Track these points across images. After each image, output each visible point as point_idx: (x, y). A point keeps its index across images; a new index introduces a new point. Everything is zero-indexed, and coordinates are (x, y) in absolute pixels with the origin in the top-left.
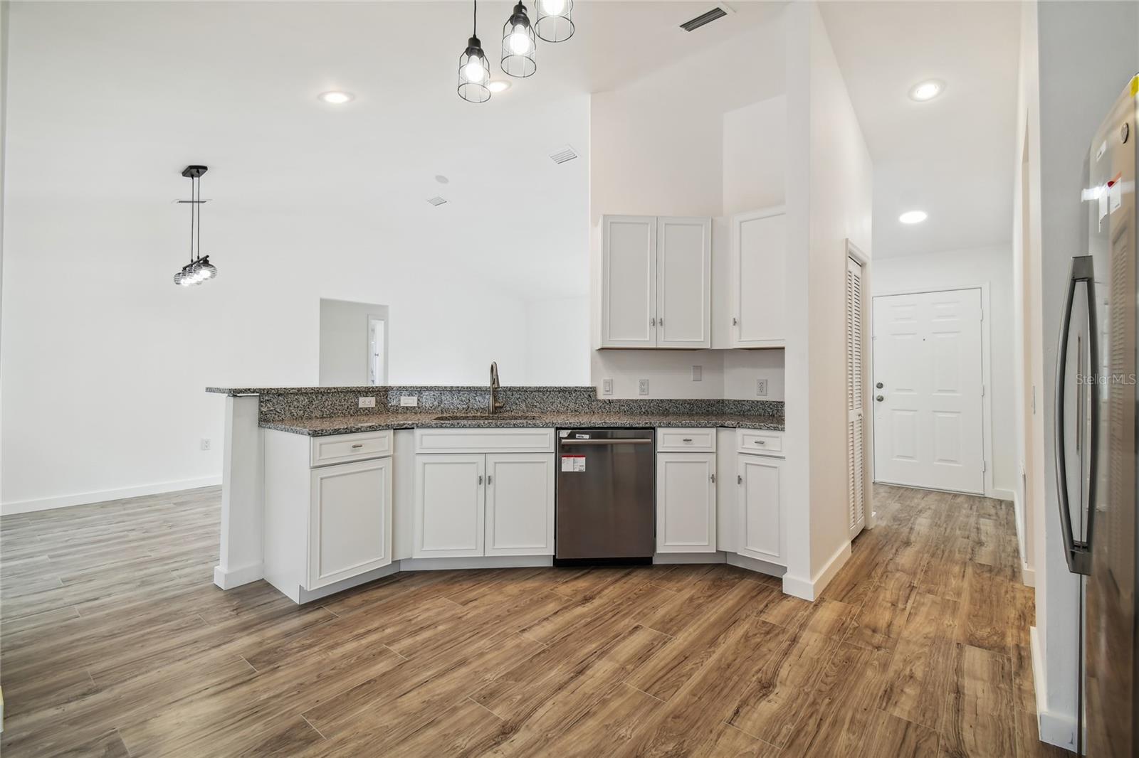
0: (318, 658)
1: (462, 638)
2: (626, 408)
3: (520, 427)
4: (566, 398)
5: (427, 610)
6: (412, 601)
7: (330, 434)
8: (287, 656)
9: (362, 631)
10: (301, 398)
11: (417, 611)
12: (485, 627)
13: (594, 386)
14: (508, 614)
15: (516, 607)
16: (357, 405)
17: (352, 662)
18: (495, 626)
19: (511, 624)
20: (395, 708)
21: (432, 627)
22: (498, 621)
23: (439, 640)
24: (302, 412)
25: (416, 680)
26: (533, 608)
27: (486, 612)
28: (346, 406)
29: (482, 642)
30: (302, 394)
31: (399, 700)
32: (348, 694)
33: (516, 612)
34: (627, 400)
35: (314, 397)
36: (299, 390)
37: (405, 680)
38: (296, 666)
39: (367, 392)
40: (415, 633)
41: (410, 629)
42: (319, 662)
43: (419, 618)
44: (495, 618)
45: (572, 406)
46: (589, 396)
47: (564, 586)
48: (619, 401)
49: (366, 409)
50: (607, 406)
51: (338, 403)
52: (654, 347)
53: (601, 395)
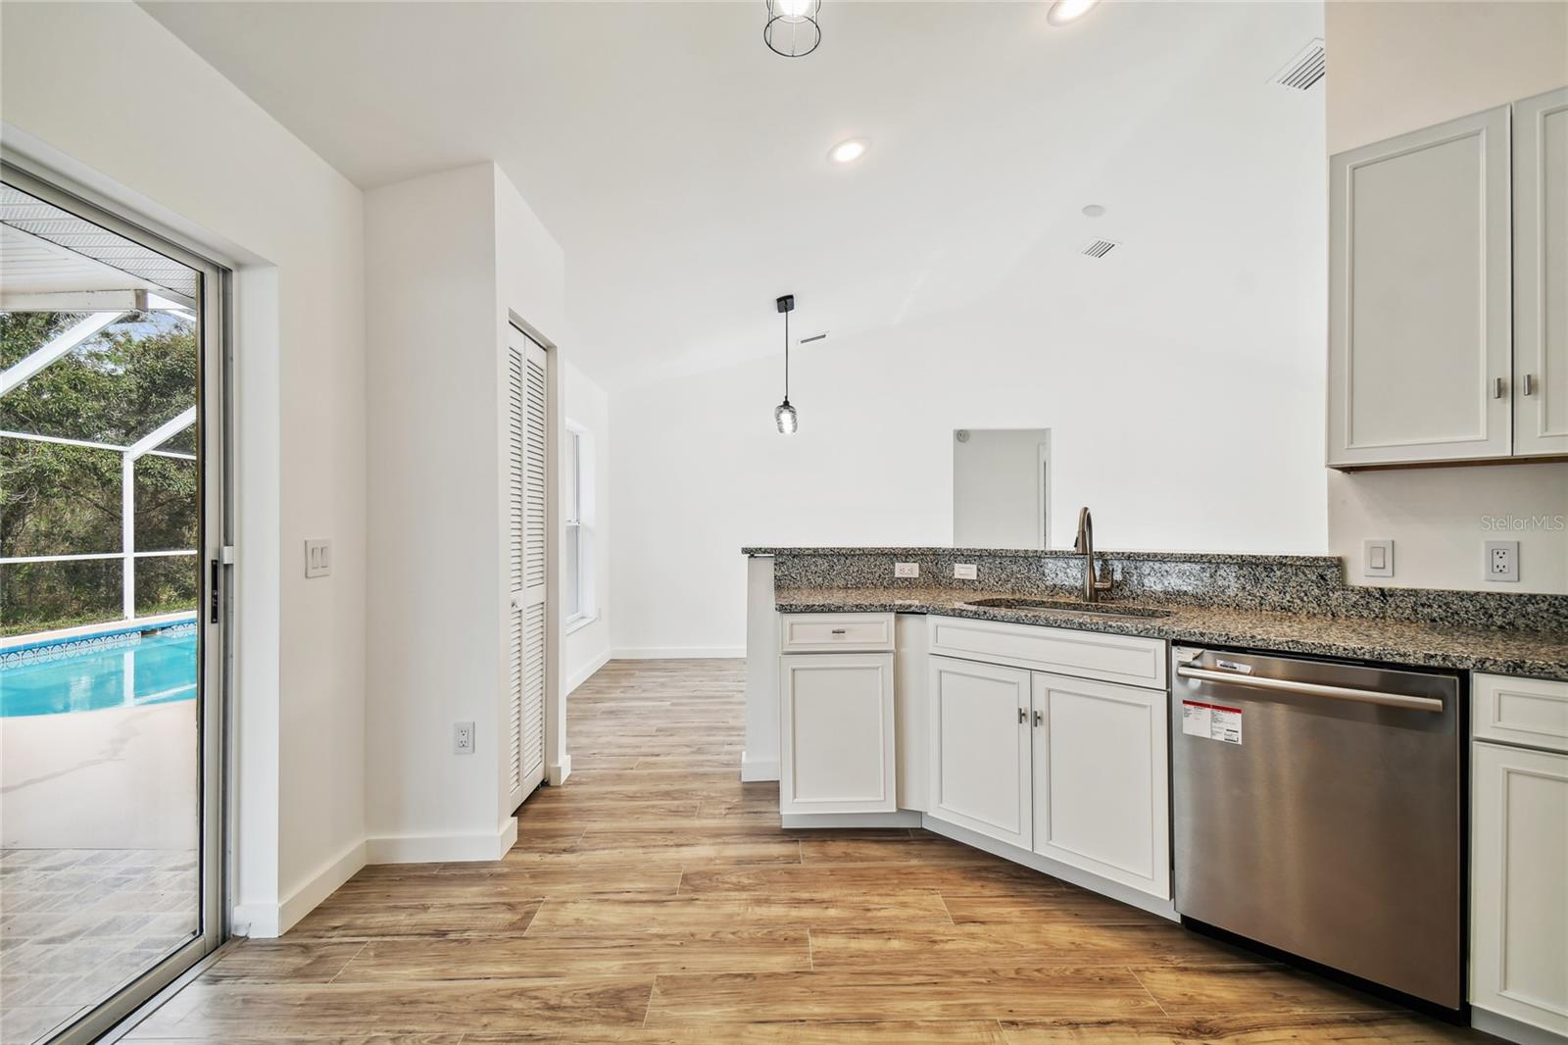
0: (736, 909)
1: (905, 980)
2: (1436, 612)
3: (1092, 630)
4: (1257, 580)
5: (904, 905)
6: (896, 882)
7: (801, 612)
8: (715, 889)
9: (805, 895)
10: (820, 561)
11: (888, 900)
12: (957, 979)
13: (1336, 554)
14: (1013, 975)
15: (1038, 971)
16: (893, 573)
17: (759, 935)
18: (971, 988)
19: (1002, 998)
20: (737, 1036)
21: (886, 936)
22: (984, 980)
23: (874, 963)
24: (821, 579)
25: (795, 1010)
26: (1067, 990)
27: (982, 953)
28: (877, 575)
29: (929, 1004)
30: (820, 555)
31: (751, 1027)
32: (715, 979)
33: (1030, 980)
34: (1440, 594)
35: (835, 560)
36: (816, 550)
37: (783, 1000)
38: (709, 907)
39: (907, 555)
40: (857, 933)
41: (857, 924)
42: (731, 916)
43: (883, 913)
44: (985, 972)
45: (1274, 597)
46: (1322, 577)
47: (1172, 977)
48: (1415, 593)
49: (906, 579)
50: (1376, 605)
51: (866, 570)
52: (1507, 453)
53: (1360, 576)
